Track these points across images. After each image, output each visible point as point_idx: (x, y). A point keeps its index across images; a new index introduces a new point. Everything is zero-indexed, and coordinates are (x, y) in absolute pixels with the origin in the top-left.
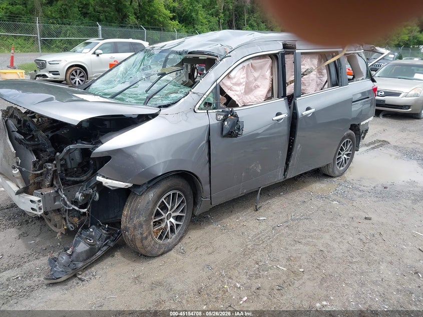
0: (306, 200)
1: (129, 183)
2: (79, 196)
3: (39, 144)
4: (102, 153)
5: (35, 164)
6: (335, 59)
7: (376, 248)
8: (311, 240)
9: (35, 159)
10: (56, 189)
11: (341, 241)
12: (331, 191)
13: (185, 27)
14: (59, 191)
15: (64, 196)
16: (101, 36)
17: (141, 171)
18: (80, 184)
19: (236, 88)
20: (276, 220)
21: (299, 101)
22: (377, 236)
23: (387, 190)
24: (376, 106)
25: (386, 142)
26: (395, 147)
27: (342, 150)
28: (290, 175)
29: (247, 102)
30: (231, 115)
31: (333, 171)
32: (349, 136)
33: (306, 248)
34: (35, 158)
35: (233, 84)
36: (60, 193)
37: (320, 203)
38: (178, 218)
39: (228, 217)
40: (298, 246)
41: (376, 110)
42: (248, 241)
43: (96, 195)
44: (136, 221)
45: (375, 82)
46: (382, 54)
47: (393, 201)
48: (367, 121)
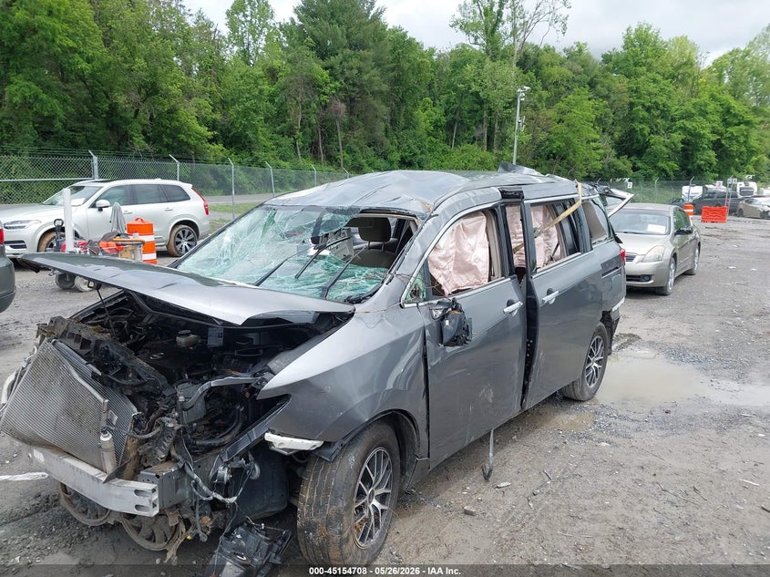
0: (557, 445)
1: (317, 440)
2: (224, 473)
3: (145, 383)
4: (276, 389)
5: (137, 422)
6: (570, 211)
7: (699, 515)
8: (596, 513)
9: (135, 412)
10: (181, 466)
11: (643, 509)
12: (589, 425)
13: (236, 154)
14: (186, 467)
15: (196, 476)
16: (96, 175)
17: (338, 416)
18: (217, 451)
19: (443, 264)
20: (526, 485)
21: (535, 279)
22: (692, 493)
23: (672, 414)
24: (628, 280)
25: (634, 336)
26: (651, 344)
27: (591, 354)
28: (529, 404)
29: (463, 284)
30: (453, 309)
31: (582, 392)
32: (599, 330)
33: (596, 527)
34: (135, 409)
35: (440, 258)
36: (188, 471)
37: (581, 447)
38: (382, 498)
39: (446, 489)
40: (581, 525)
41: (627, 286)
42: (498, 526)
43: (254, 469)
44: (330, 510)
45: (621, 242)
46: (623, 199)
47: (689, 433)
48: (619, 305)
